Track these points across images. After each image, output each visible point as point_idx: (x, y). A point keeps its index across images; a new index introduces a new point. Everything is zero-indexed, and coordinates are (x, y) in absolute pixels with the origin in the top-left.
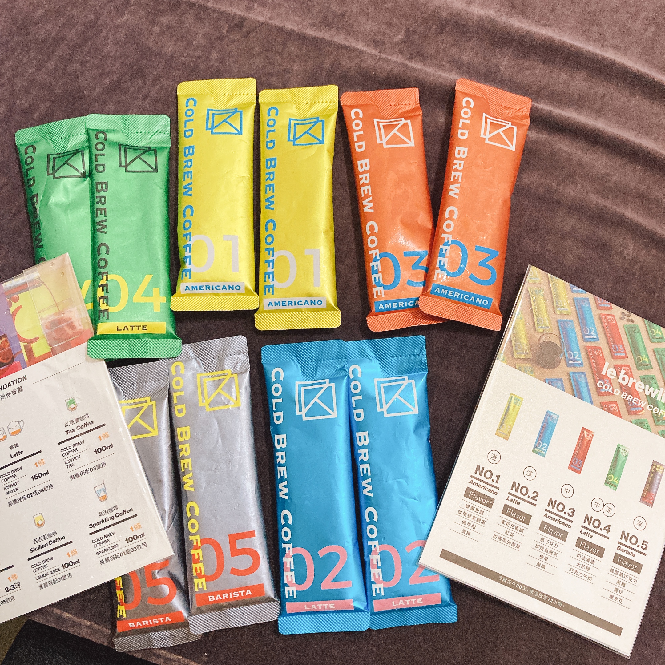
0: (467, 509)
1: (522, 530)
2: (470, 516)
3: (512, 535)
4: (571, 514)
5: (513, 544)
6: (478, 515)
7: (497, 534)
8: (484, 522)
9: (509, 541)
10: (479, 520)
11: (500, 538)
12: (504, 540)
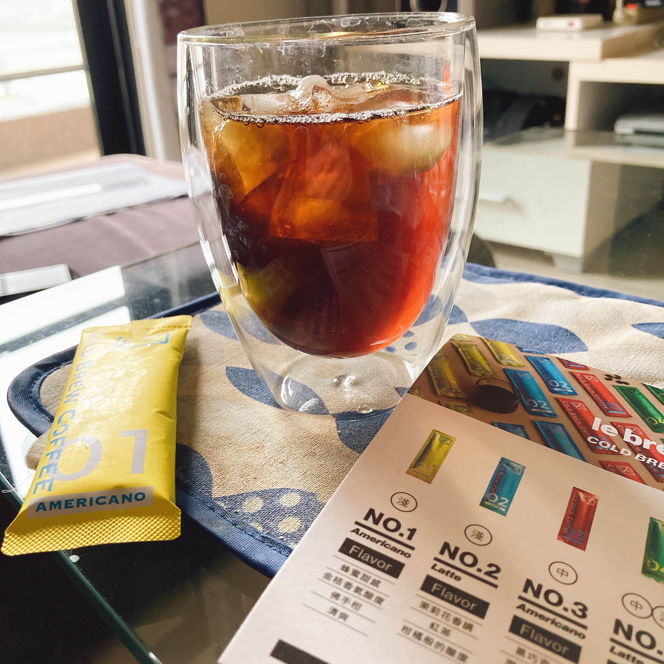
0: (343, 572)
1: (469, 627)
2: (348, 585)
3: (446, 632)
4: (580, 613)
5: (451, 652)
6: (366, 587)
7: (409, 626)
8: (380, 600)
9: (439, 645)
10: (369, 595)
11: (418, 636)
12: (428, 640)
